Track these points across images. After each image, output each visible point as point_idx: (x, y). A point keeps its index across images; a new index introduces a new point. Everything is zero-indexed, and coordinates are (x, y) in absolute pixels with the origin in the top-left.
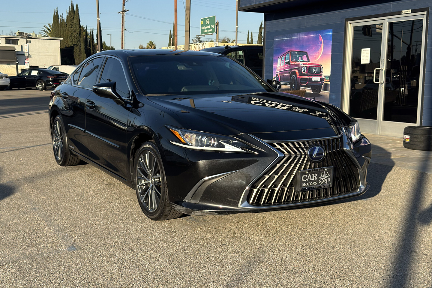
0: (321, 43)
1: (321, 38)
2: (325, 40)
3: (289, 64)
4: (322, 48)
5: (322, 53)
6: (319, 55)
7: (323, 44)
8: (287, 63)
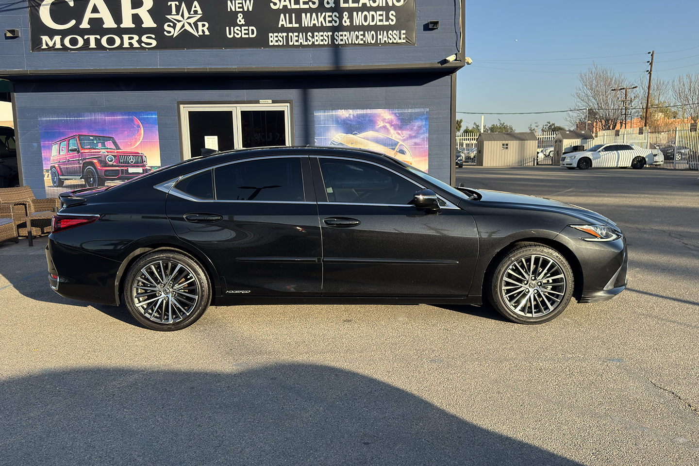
0: (139, 127)
1: (137, 121)
2: (146, 124)
3: (78, 152)
4: (141, 134)
5: (141, 139)
6: (136, 142)
7: (142, 129)
8: (71, 150)
